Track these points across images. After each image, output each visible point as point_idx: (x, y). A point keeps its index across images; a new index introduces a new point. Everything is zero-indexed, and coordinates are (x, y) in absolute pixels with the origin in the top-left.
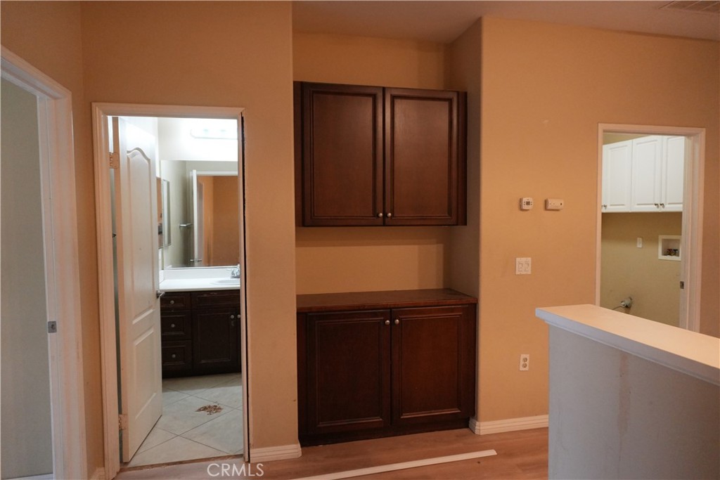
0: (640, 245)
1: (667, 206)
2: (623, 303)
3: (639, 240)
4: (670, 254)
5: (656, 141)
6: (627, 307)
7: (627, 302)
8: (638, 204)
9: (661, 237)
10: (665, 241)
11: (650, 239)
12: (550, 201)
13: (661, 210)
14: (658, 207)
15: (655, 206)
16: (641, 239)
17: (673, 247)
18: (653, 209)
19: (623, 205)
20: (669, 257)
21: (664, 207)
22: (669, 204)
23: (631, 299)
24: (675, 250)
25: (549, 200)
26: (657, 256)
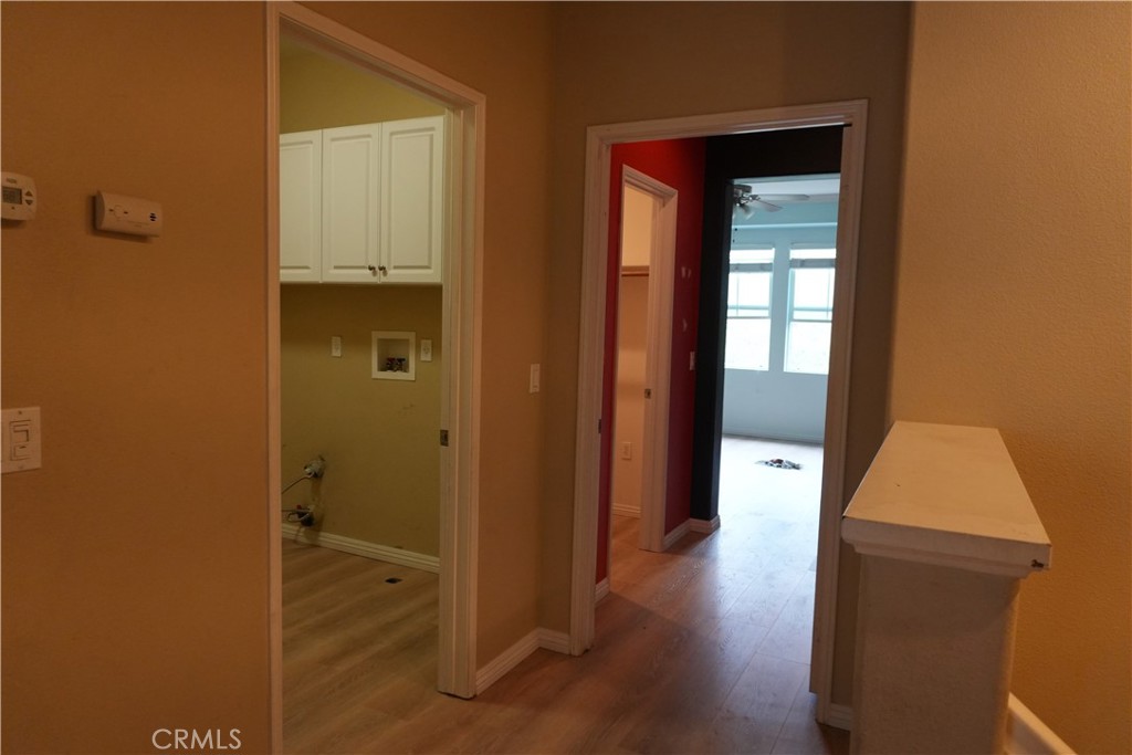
0: (337, 353)
1: (391, 272)
2: (308, 470)
3: (336, 340)
4: (391, 369)
5: (369, 136)
6: (316, 476)
7: (316, 466)
8: (336, 267)
9: (376, 335)
10: (384, 343)
11: (356, 340)
12: (109, 202)
13: (380, 279)
14: (375, 274)
15: (368, 271)
16: (339, 338)
17: (396, 353)
18: (364, 277)
19: (307, 268)
20: (389, 375)
21: (385, 274)
22: (395, 267)
23: (322, 459)
24: (401, 360)
25: (104, 194)
26: (370, 374)
